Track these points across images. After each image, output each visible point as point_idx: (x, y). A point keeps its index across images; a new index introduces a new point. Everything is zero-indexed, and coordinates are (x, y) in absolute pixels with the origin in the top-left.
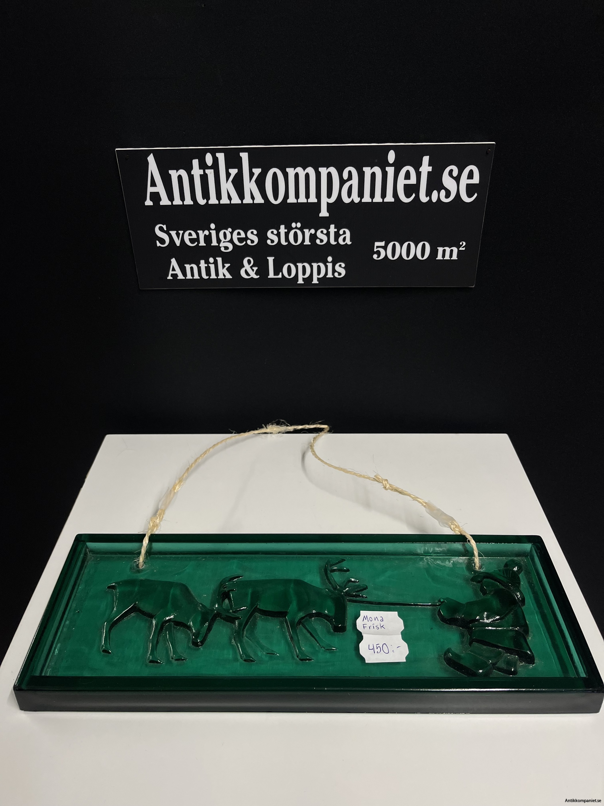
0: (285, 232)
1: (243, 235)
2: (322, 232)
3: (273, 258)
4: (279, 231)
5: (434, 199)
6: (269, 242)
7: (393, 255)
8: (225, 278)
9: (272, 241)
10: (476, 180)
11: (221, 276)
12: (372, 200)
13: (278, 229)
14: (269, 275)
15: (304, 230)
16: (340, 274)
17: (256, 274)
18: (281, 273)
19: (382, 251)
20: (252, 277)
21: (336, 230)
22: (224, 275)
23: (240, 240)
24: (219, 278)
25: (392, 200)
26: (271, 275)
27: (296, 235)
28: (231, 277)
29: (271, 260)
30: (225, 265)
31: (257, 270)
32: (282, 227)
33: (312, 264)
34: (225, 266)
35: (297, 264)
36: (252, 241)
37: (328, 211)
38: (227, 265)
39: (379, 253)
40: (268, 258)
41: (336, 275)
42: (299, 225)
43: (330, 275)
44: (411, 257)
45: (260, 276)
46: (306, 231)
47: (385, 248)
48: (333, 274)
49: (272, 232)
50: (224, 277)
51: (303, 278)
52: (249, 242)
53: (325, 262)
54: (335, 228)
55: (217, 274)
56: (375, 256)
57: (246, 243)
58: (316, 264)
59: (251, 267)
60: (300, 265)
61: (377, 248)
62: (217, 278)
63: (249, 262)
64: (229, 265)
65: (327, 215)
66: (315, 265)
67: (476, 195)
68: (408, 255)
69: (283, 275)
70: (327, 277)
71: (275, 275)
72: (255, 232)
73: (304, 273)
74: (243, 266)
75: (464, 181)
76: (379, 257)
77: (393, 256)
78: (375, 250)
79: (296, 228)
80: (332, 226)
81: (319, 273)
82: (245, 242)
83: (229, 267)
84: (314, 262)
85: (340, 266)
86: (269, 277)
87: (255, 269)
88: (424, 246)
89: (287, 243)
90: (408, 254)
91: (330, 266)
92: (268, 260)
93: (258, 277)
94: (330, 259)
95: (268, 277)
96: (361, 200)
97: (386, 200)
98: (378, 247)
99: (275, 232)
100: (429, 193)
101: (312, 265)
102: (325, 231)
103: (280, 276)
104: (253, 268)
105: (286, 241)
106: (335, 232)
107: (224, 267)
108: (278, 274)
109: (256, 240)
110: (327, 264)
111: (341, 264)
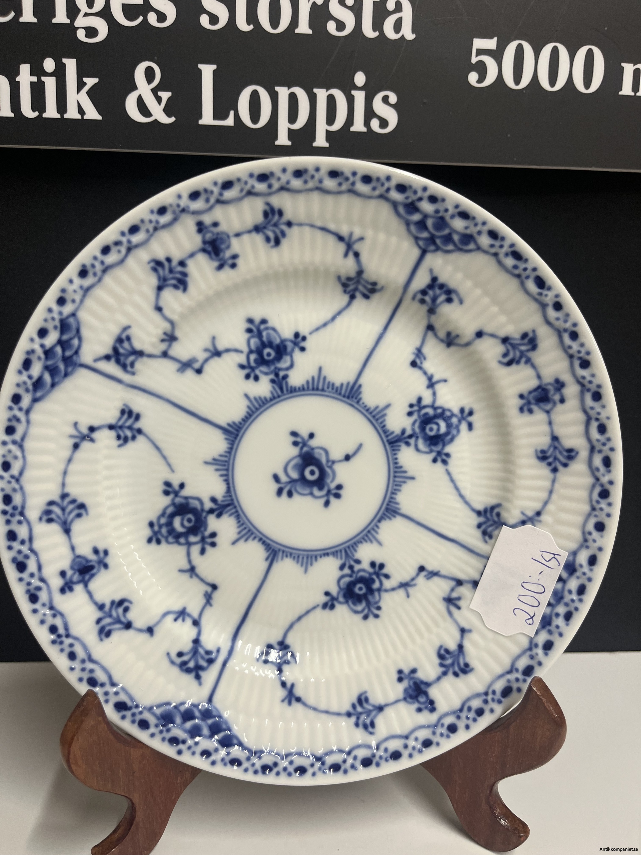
2: (342, 1)
3: (214, 67)
6: (204, 20)
7: (518, 76)
8: (82, 117)
9: (214, 19)
11: (72, 113)
14: (200, 117)
16: (384, 123)
17: (168, 111)
18: (232, 113)
19: (491, 63)
20: (156, 120)
22: (81, 111)
23: (130, 11)
24: (66, 116)
26: (207, 118)
27: (274, 4)
28: (99, 118)
29: (207, 72)
30: (85, 80)
31: (169, 99)
33: (315, 90)
34: (85, 84)
35: (277, 89)
36: (162, 17)
38: (90, 82)
39: (482, 69)
40: (200, 66)
41: (375, 124)
43: (358, 126)
44: (561, 83)
45: (175, 117)
47: (498, 55)
48: (367, 123)
50: (79, 117)
51: (289, 129)
52: (152, 19)
53: (348, 88)
55: (62, 106)
56: (473, 78)
57: (145, 20)
58: (325, 90)
59: (155, 91)
60: (283, 92)
61: (477, 55)
62: (62, 116)
63: (149, 75)
64: (96, 80)
66: (322, 94)
68: (553, 80)
69: (237, 117)
70: (352, 129)
71: (216, 117)
73: (293, 117)
74: (135, 88)
76: (481, 79)
77: (517, 78)
78: (474, 60)
81: (331, 118)
82: (141, 18)
83: (94, 86)
85: (385, 100)
86: (201, 122)
87: (165, 95)
88: (590, 58)
89: (251, 27)
90: (553, 78)
91: (360, 97)
92: (200, 71)
93: (173, 119)
94: (360, 79)
95: (197, 122)
98: (480, 52)
101: (315, 95)
102: (350, 1)
103: (230, 121)
104: (160, 94)
105: (249, 21)
106: (375, 4)
107: (81, 85)
108: (225, 117)
109: (171, 13)
110: (354, 92)
111: (389, 95)
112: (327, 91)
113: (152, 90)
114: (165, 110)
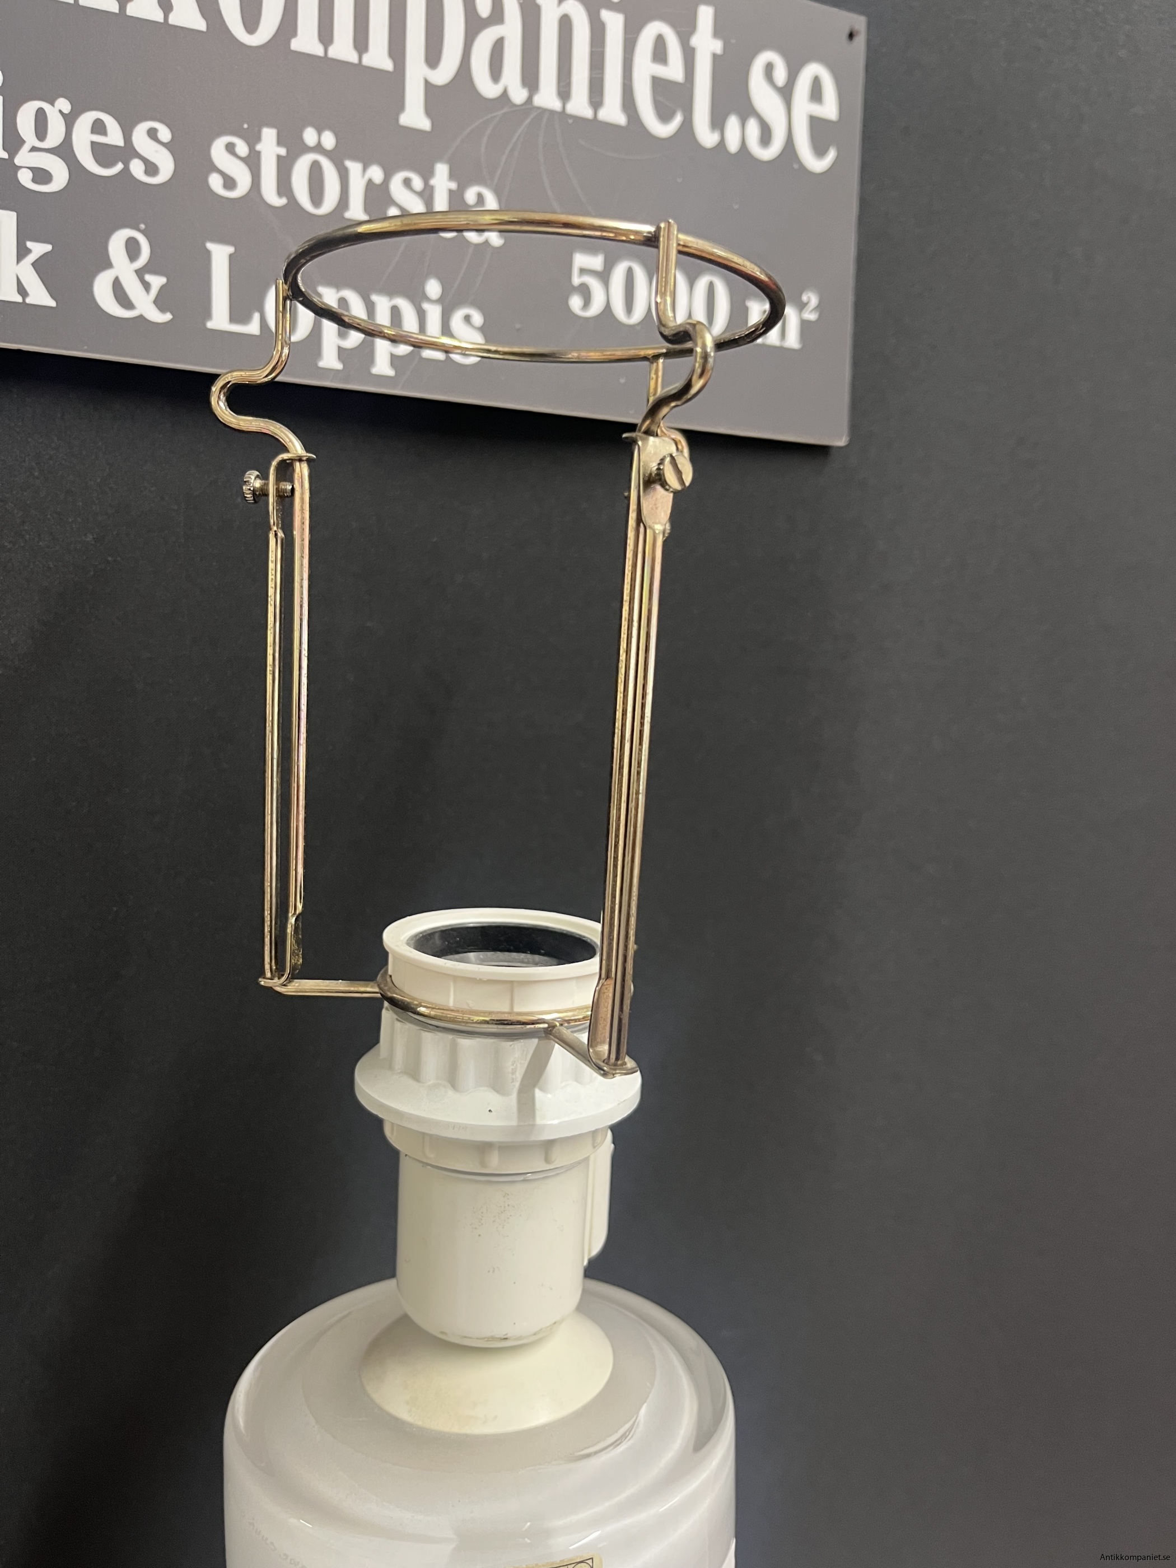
0: (279, 157)
1: (114, 136)
2: (407, 182)
3: (231, 249)
4: (258, 147)
5: (733, 145)
6: (215, 182)
7: (629, 307)
8: (24, 300)
9: (230, 183)
10: (829, 109)
11: (7, 292)
12: (564, 107)
13: (253, 139)
14: (208, 314)
15: (349, 164)
17: (160, 303)
18: (256, 316)
19: (595, 286)
20: (141, 317)
21: (453, 186)
22: (22, 291)
23: (102, 153)
25: (620, 119)
26: (220, 319)
27: (316, 174)
28: (52, 303)
29: (220, 254)
30: (31, 244)
31: (162, 288)
32: (269, 135)
33: (374, 298)
34: (30, 251)
35: (321, 289)
36: (151, 169)
37: (428, 112)
38: (38, 249)
39: (585, 292)
40: (210, 246)
42: (329, 140)
45: (172, 313)
46: (354, 167)
47: (604, 276)
49: (230, 148)
50: (18, 299)
51: (340, 348)
52: (137, 168)
53: (418, 298)
54: (452, 176)
56: (575, 303)
57: (126, 169)
58: (386, 298)
59: (140, 273)
61: (580, 275)
63: (132, 249)
64: (48, 247)
65: (424, 124)
66: (382, 303)
67: (832, 155)
69: (264, 323)
71: (233, 320)
72: (165, 134)
74: (108, 265)
75: (803, 106)
76: (586, 305)
77: (629, 310)
78: (576, 280)
79: (319, 148)
80: (442, 170)
82: (120, 166)
83: (45, 256)
84: (382, 291)
85: (467, 319)
86: (210, 325)
87: (157, 281)
88: (711, 291)
89: (283, 201)
91: (434, 313)
92: (208, 254)
93: (168, 317)
94: (433, 288)
95: (205, 325)
96: (530, 99)
97: (604, 115)
98: (583, 271)
99: (242, 148)
100: (718, 123)
101: (373, 302)
102: (418, 183)
103: (253, 328)
104: (148, 278)
105: (280, 193)
106: (451, 192)
107: (22, 252)
108: (246, 321)
109: (166, 165)
110: (426, 306)
111: (470, 315)
112: (391, 299)
113: (137, 271)
114: (156, 302)
